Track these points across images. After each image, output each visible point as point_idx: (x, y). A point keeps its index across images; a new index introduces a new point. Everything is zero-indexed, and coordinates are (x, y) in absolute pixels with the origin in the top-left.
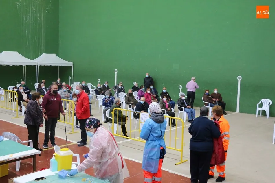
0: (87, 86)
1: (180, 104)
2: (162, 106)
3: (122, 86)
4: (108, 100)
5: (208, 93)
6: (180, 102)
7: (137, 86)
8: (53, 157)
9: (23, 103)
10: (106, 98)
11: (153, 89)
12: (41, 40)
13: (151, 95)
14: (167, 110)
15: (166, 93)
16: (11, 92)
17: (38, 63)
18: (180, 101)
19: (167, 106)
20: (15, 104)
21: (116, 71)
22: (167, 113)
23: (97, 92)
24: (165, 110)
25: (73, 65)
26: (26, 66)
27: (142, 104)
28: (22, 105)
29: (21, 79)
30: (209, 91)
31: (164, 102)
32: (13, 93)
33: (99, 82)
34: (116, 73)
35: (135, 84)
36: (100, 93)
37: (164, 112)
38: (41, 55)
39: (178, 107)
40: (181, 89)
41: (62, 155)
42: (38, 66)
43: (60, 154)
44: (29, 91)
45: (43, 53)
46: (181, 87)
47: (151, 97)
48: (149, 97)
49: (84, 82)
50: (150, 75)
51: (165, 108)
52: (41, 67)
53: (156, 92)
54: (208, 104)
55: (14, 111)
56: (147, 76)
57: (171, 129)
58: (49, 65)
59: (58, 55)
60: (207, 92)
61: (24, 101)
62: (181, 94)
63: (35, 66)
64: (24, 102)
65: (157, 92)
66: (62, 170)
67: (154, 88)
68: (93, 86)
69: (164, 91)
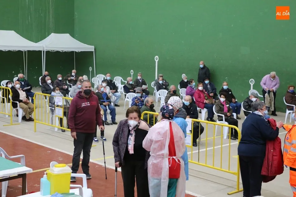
0: (113, 81)
1: (247, 107)
2: (217, 109)
3: (163, 80)
4: (139, 99)
5: (293, 91)
6: (247, 104)
7: (186, 80)
8: (45, 176)
9: (20, 105)
10: (136, 98)
11: (210, 85)
12: (49, 12)
13: (205, 93)
14: (226, 115)
15: (228, 90)
16: (3, 89)
17: (44, 48)
18: (247, 102)
19: (226, 109)
20: (9, 105)
21: (157, 59)
22: (226, 120)
23: (127, 89)
24: (223, 116)
25: (95, 49)
26: (28, 51)
27: (186, 106)
28: (18, 108)
29: (21, 71)
30: (294, 87)
31: (221, 104)
32: (6, 90)
33: (132, 74)
34: (157, 61)
35: (184, 77)
36: (131, 91)
37: (221, 118)
38: (48, 36)
39: (244, 111)
40: (253, 85)
41: (56, 173)
42: (44, 52)
43: (53, 171)
44: (29, 87)
45: (52, 33)
46: (252, 82)
47: (204, 97)
48: (202, 95)
49: (108, 75)
50: (205, 64)
51: (223, 112)
52: (48, 53)
53: (214, 90)
54: (293, 107)
55: (7, 116)
56: (202, 66)
57: (231, 144)
58: (60, 50)
59: (73, 35)
60: (291, 89)
61: (21, 101)
62: (252, 92)
63: (40, 52)
64: (21, 103)
65: (216, 89)
66: (56, 194)
67: (210, 83)
68: (123, 81)
69: (225, 87)
